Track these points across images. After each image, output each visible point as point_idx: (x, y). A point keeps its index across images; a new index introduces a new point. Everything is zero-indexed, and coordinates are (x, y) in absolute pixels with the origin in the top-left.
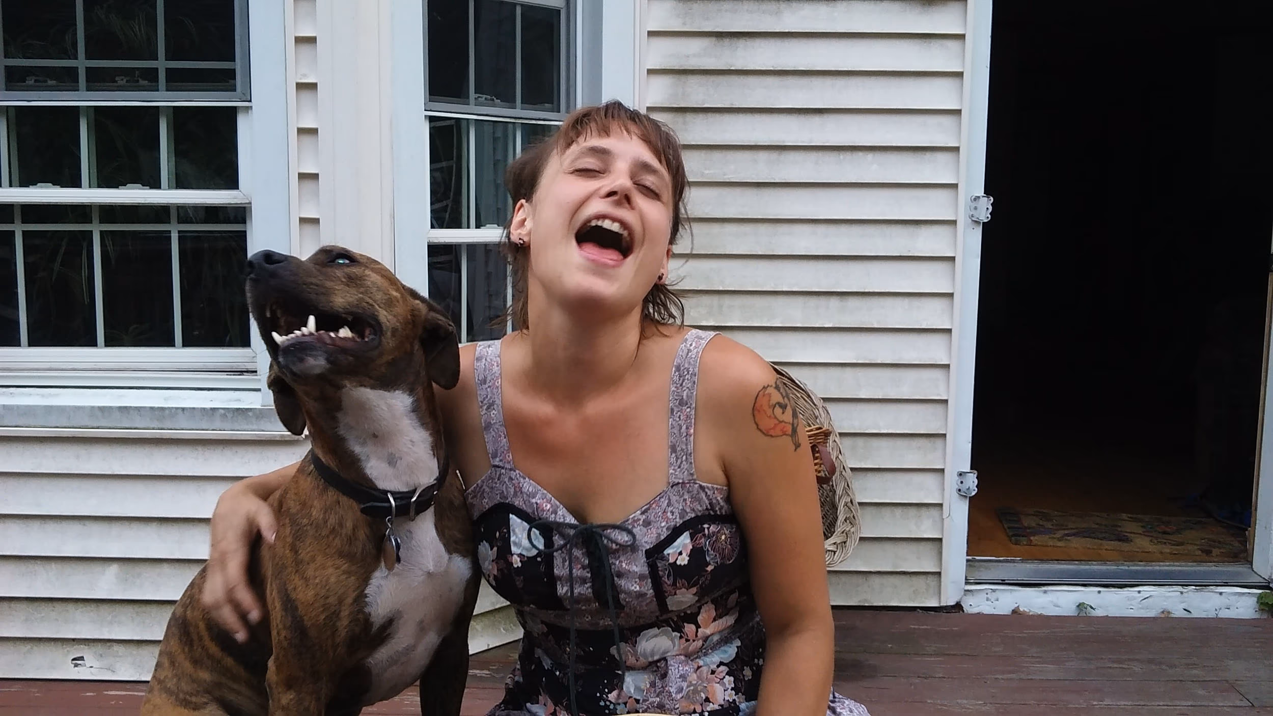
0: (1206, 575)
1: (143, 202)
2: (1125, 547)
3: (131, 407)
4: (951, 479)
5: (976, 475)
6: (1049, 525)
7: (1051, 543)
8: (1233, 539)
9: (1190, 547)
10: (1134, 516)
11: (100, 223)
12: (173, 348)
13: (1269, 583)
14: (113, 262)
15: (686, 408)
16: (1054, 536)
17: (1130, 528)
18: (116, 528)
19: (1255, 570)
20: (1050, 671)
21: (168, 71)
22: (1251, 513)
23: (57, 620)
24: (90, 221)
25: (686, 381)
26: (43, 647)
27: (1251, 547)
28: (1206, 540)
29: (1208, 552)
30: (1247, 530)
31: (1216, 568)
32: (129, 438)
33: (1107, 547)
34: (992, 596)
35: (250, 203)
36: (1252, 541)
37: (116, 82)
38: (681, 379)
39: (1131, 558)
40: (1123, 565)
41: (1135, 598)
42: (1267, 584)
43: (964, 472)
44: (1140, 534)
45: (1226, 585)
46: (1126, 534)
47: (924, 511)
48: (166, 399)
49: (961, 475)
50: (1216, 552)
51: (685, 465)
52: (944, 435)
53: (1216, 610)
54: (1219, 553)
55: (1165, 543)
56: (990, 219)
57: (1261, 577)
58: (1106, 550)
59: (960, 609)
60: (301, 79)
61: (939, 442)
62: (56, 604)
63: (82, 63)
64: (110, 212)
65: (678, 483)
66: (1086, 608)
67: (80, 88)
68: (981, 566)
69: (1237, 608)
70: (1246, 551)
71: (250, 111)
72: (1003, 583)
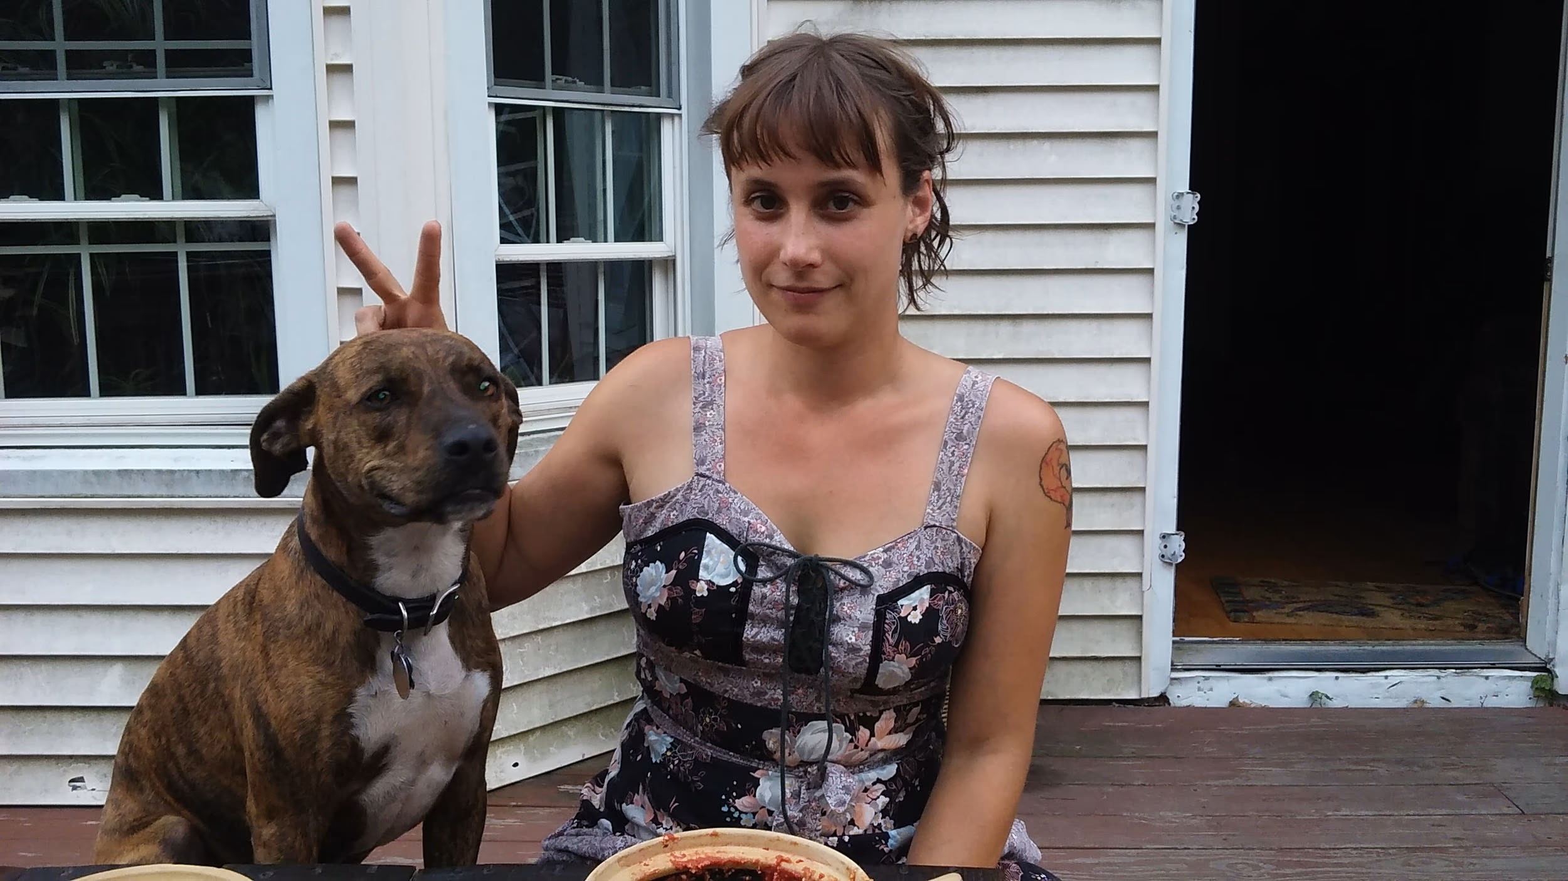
0: (1469, 655)
1: (141, 217)
2: (1369, 622)
3: (132, 470)
4: (1152, 543)
5: (1183, 538)
6: (1276, 598)
7: (1277, 620)
8: (1503, 611)
9: (1450, 622)
10: (1383, 585)
11: (90, 244)
12: (185, 397)
13: (1546, 663)
14: (108, 293)
15: (963, 443)
16: (1283, 611)
17: (1376, 598)
18: (117, 619)
19: (1528, 648)
20: (1276, 775)
21: (169, 53)
22: (1524, 578)
23: (50, 733)
24: (76, 242)
25: (969, 414)
26: (32, 766)
27: (1524, 620)
28: (1470, 613)
29: (1472, 627)
30: (1519, 600)
31: (1481, 647)
32: (132, 509)
33: (1347, 624)
34: (1205, 685)
35: (274, 216)
36: (1525, 612)
37: (105, 67)
38: (964, 411)
39: (1376, 635)
40: (1367, 644)
41: (1380, 685)
42: (1544, 665)
43: (1168, 534)
44: (1389, 607)
45: (1493, 667)
46: (1371, 607)
47: (1119, 582)
48: (176, 460)
49: (1164, 537)
50: (1481, 627)
51: (947, 508)
52: (1143, 489)
53: (1481, 698)
54: (1485, 629)
55: (1420, 617)
56: (1196, 220)
57: (1536, 656)
58: (1346, 626)
59: (1165, 702)
60: (332, 60)
61: (1136, 498)
62: (48, 714)
63: (60, 45)
64: (101, 230)
65: (935, 526)
66: (1321, 698)
67: (59, 77)
68: (1190, 649)
69: (1507, 695)
70: (1518, 625)
71: (270, 101)
72: (1218, 668)
